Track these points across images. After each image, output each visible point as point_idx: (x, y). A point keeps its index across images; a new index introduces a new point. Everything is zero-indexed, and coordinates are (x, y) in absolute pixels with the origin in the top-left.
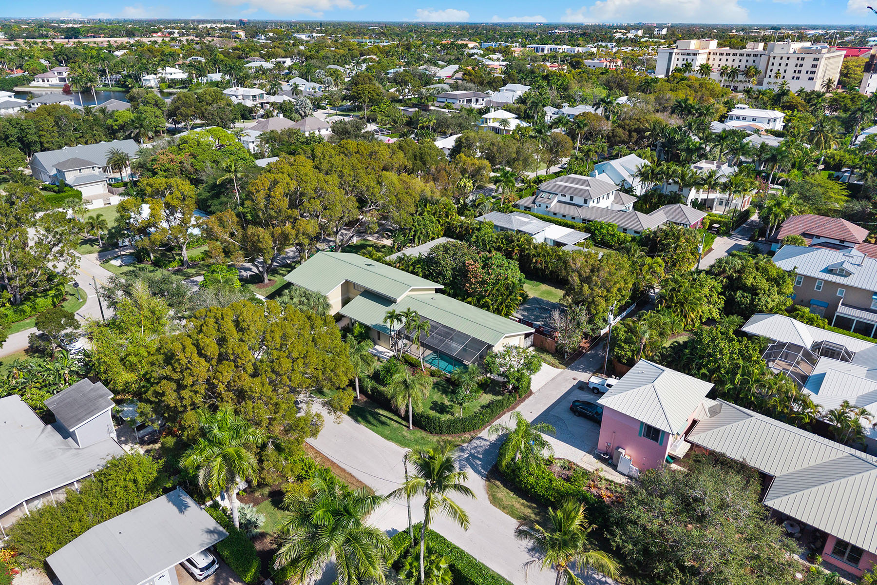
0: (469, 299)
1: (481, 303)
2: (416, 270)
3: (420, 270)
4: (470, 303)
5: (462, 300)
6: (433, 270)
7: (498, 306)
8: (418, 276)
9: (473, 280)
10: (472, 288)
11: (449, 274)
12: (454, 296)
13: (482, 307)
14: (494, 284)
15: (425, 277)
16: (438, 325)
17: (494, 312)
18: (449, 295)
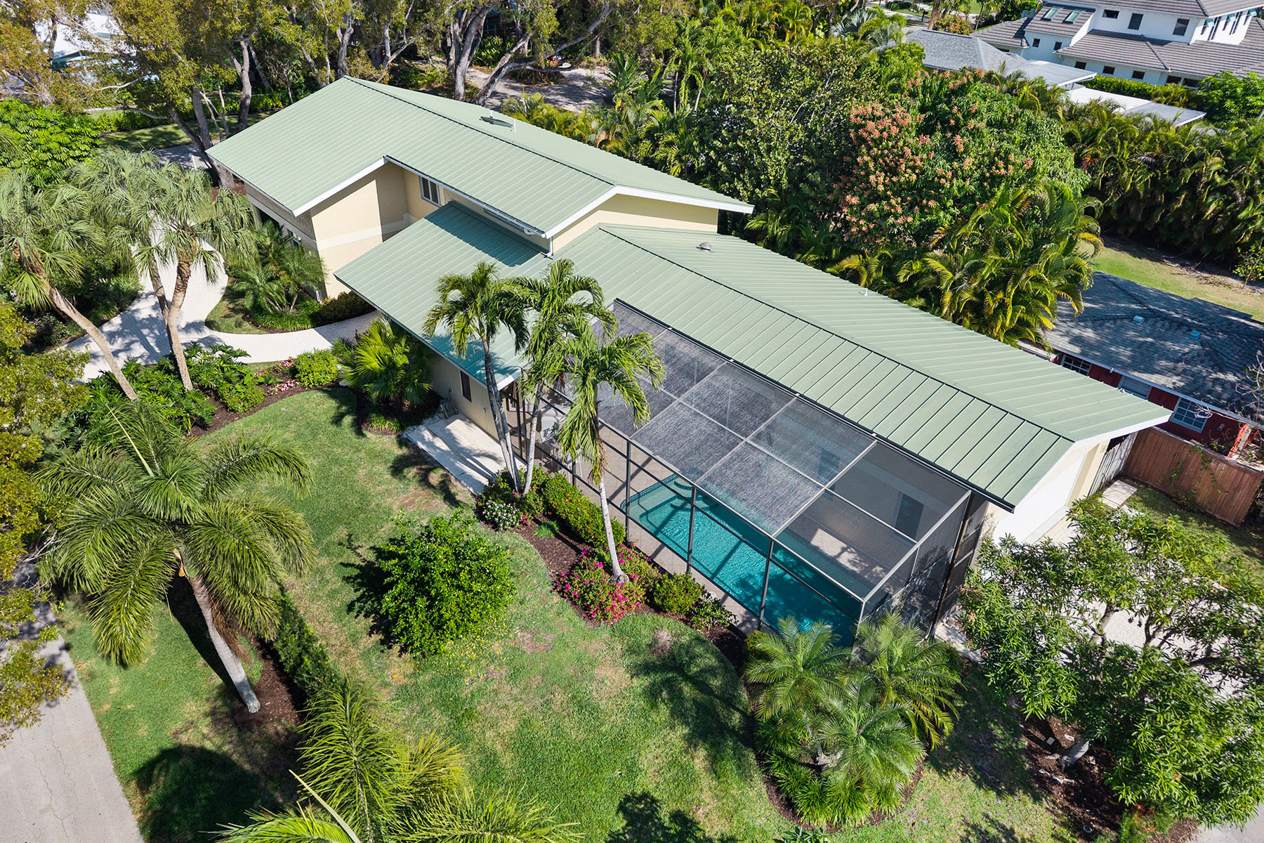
0: (853, 262)
1: (902, 277)
2: (659, 155)
3: (674, 151)
4: (853, 276)
5: (822, 265)
6: (720, 153)
7: (981, 295)
8: (666, 171)
9: (878, 180)
10: (870, 217)
11: (777, 163)
12: (791, 248)
13: (903, 293)
14: (969, 197)
15: (691, 175)
16: (709, 360)
17: (957, 319)
18: (772, 245)
